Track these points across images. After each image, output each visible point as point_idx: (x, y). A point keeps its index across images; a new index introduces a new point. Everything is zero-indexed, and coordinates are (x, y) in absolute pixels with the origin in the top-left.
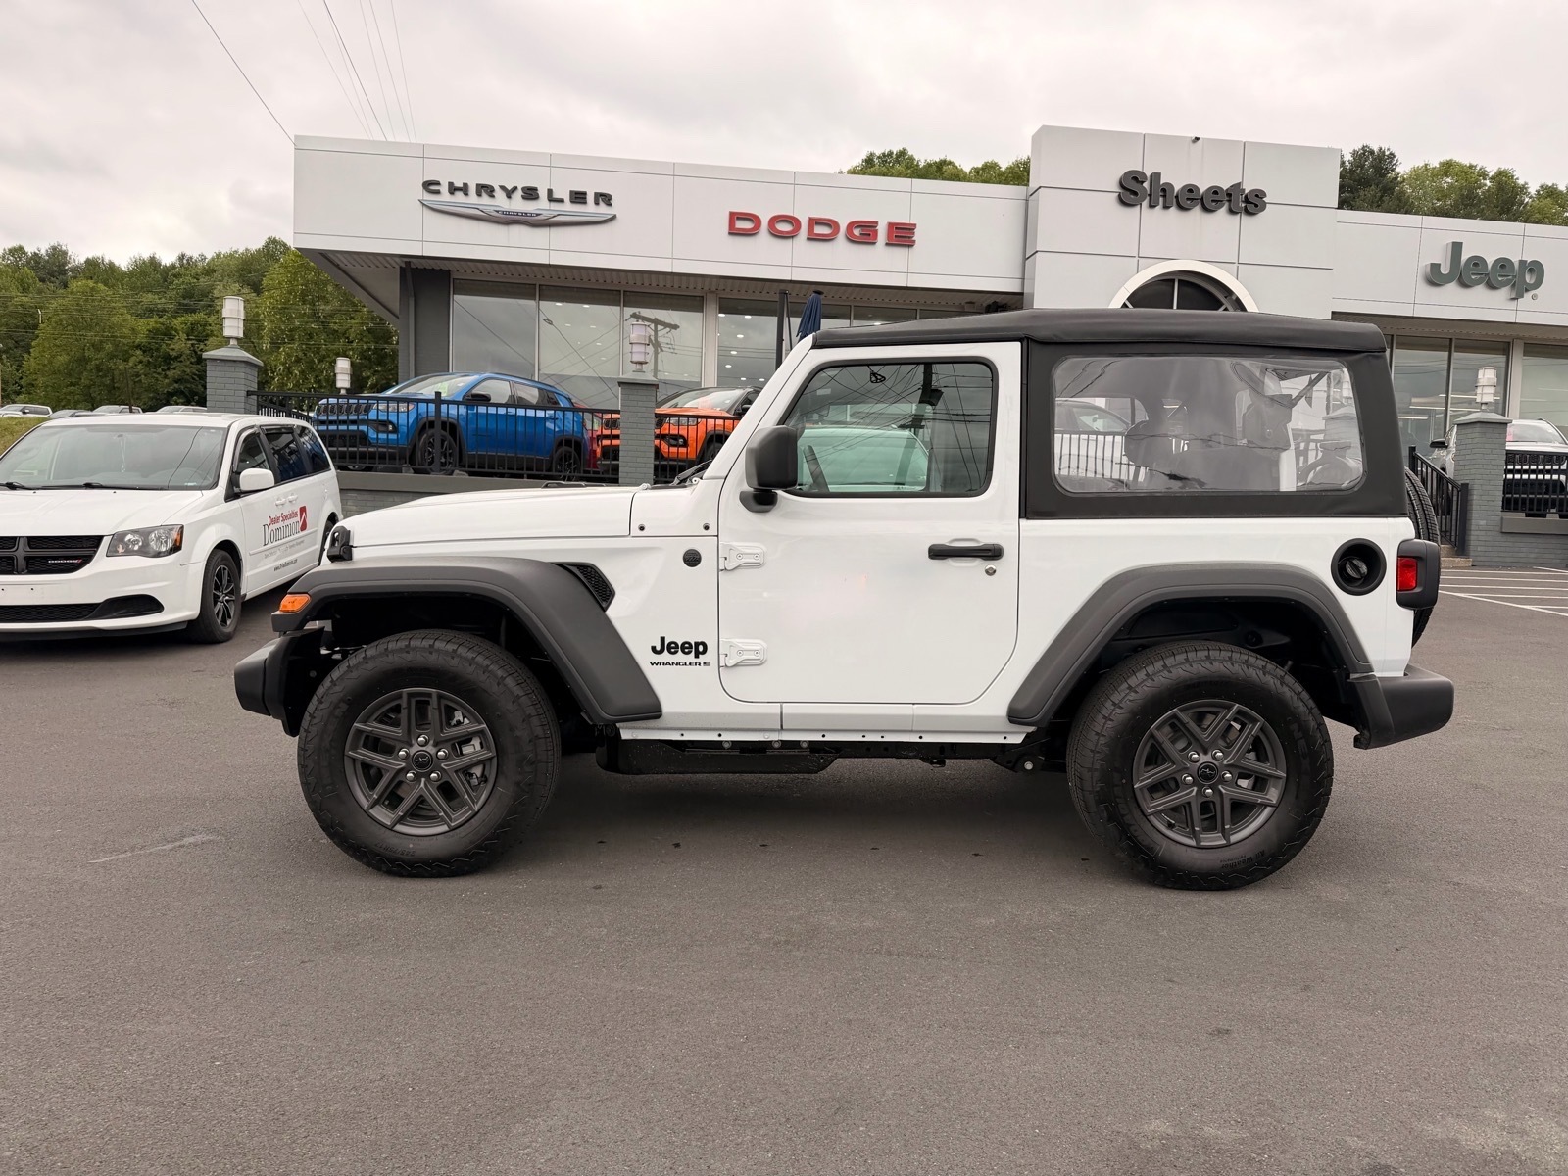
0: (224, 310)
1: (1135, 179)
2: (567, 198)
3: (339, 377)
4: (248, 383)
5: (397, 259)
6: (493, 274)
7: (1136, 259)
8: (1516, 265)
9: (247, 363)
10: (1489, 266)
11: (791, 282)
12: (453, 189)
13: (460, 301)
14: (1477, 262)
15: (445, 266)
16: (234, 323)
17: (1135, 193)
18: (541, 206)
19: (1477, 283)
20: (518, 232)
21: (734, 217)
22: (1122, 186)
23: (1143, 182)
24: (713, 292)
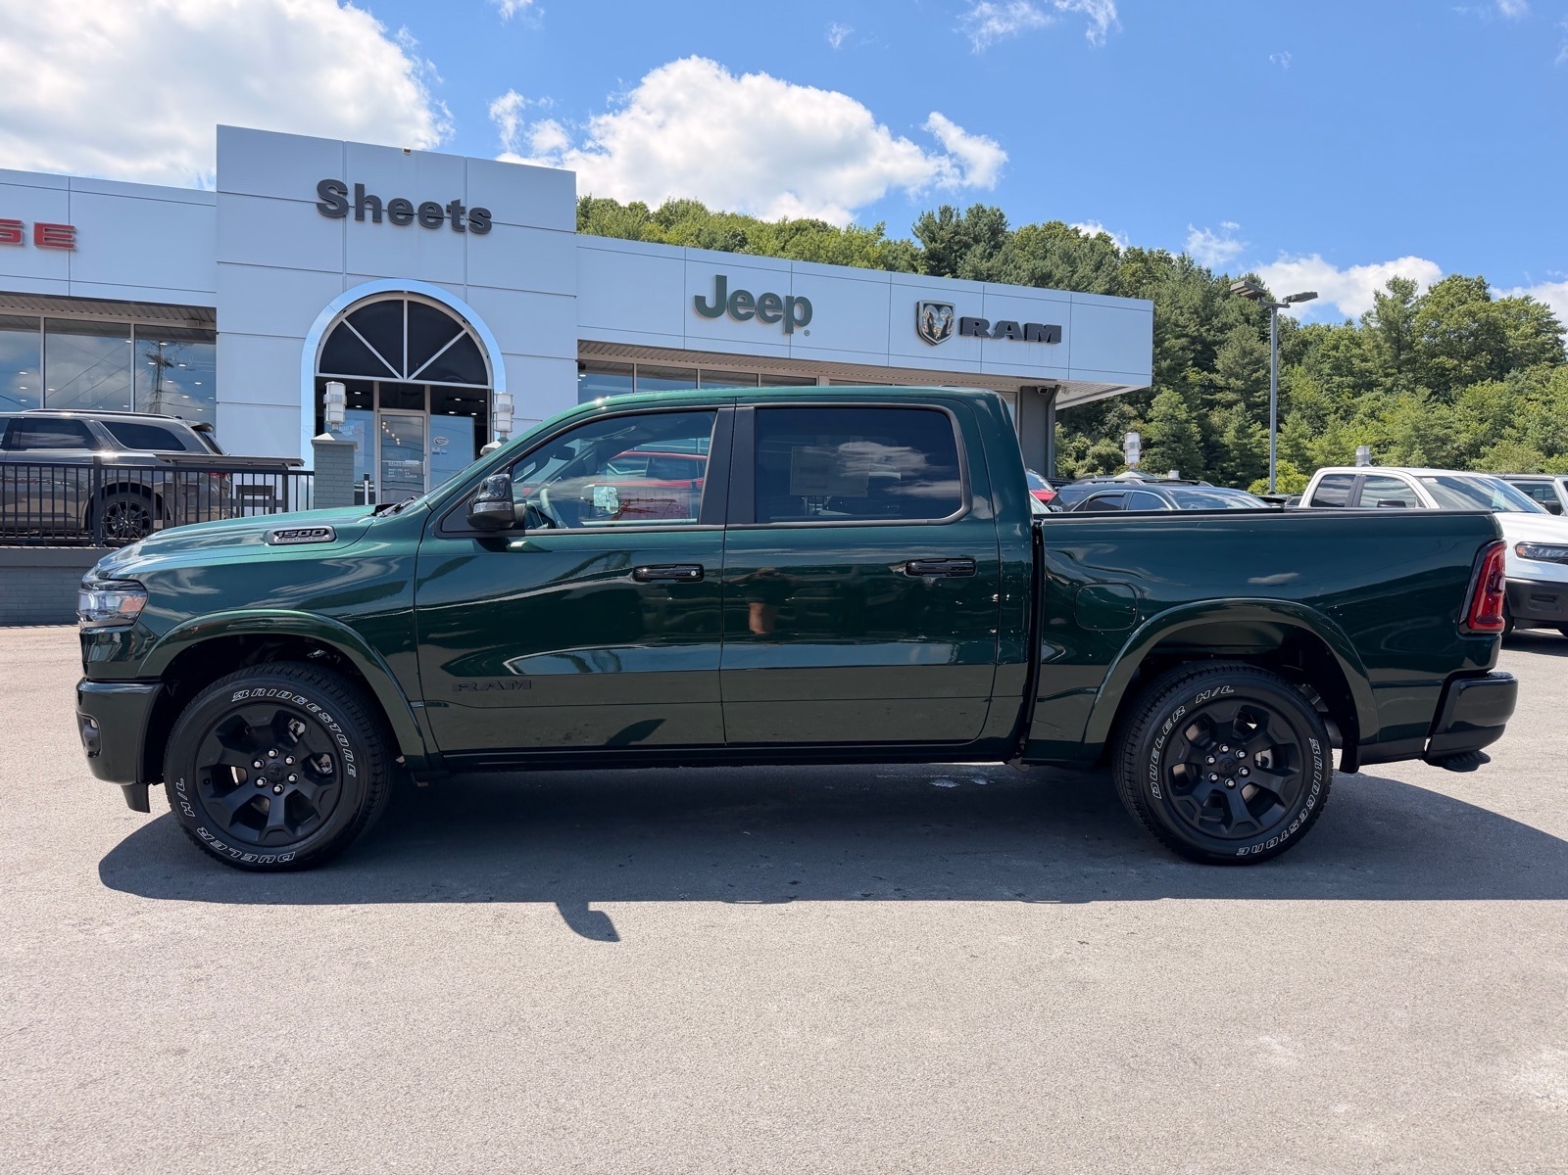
1: (335, 188)
7: (340, 277)
8: (783, 301)
10: (757, 300)
14: (743, 296)
17: (335, 204)
19: (746, 318)
22: (321, 196)
23: (346, 194)
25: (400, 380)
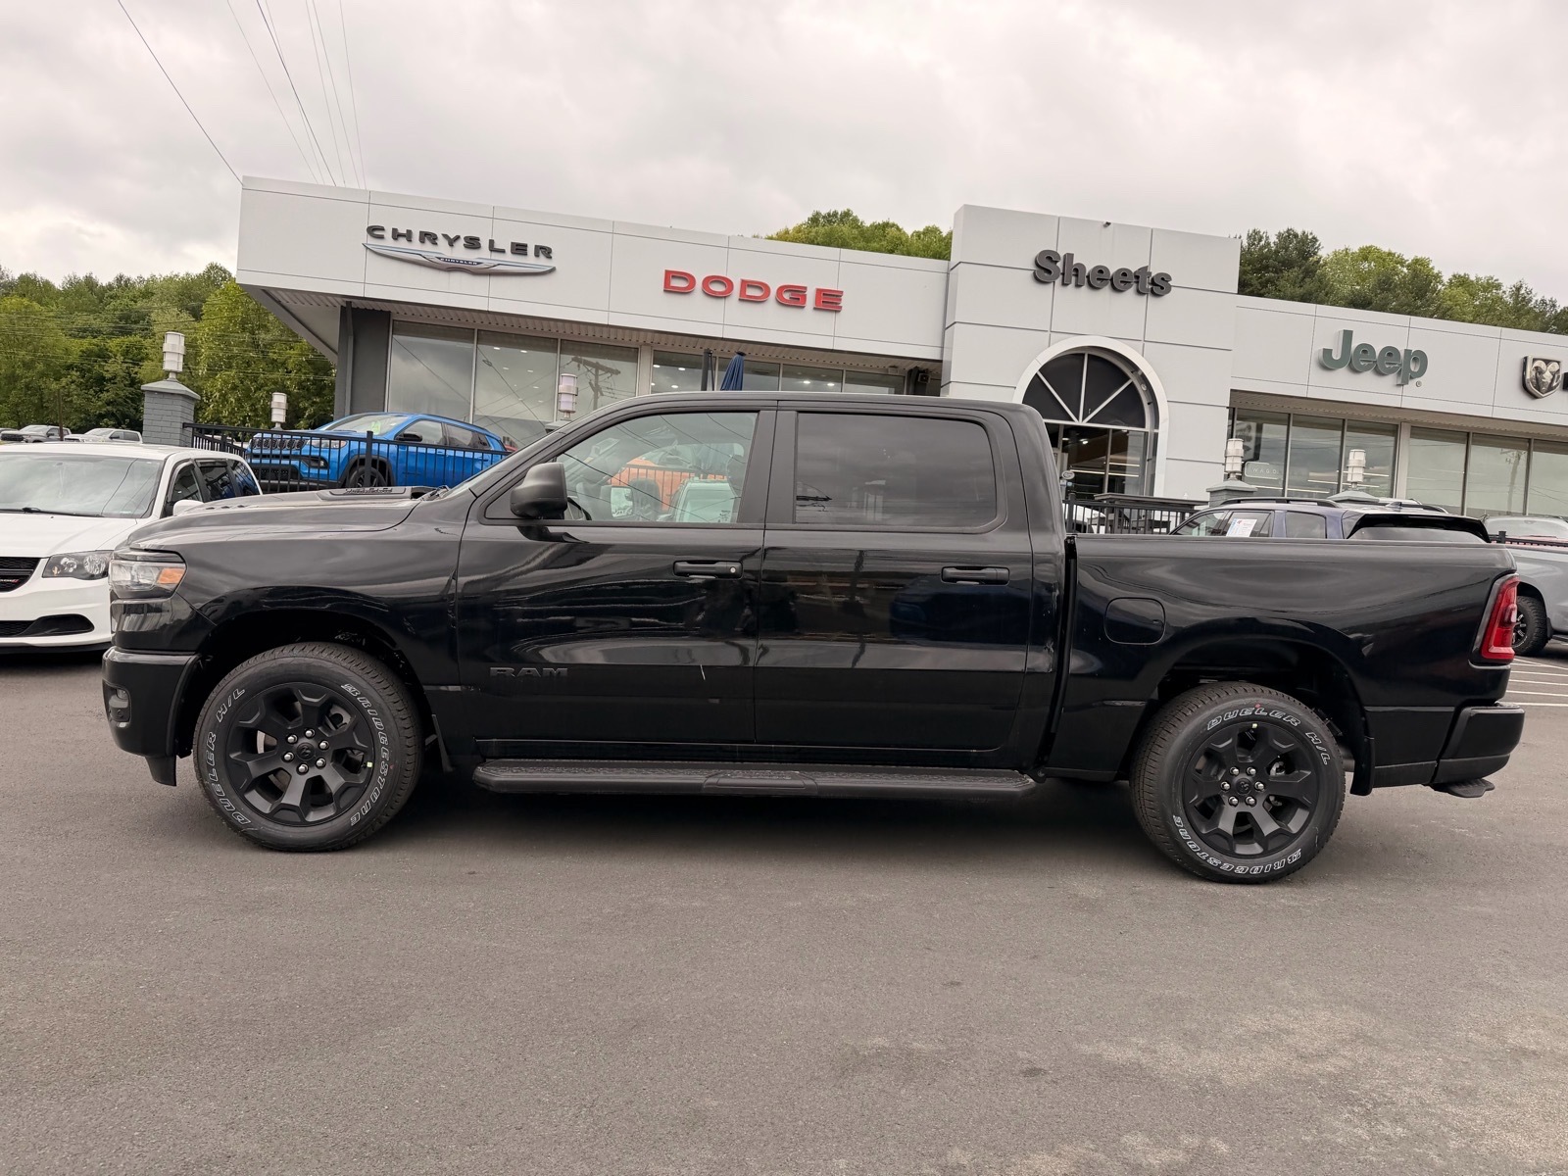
0: (165, 345)
1: (1049, 258)
2: (508, 249)
3: (274, 412)
4: (185, 416)
5: (339, 300)
6: (433, 317)
7: (1048, 334)
8: (1402, 354)
9: (185, 397)
10: (1377, 354)
11: (722, 339)
12: (396, 235)
13: (397, 340)
14: (1366, 349)
15: (386, 308)
16: (175, 358)
17: (1049, 272)
18: (483, 256)
19: (1366, 369)
20: (457, 277)
21: (670, 275)
22: (1037, 265)
23: (1056, 262)
24: (648, 345)
25: (1077, 423)
